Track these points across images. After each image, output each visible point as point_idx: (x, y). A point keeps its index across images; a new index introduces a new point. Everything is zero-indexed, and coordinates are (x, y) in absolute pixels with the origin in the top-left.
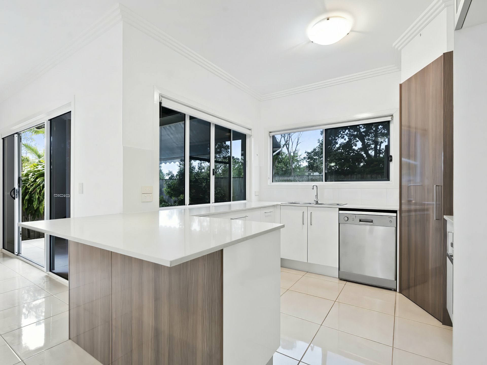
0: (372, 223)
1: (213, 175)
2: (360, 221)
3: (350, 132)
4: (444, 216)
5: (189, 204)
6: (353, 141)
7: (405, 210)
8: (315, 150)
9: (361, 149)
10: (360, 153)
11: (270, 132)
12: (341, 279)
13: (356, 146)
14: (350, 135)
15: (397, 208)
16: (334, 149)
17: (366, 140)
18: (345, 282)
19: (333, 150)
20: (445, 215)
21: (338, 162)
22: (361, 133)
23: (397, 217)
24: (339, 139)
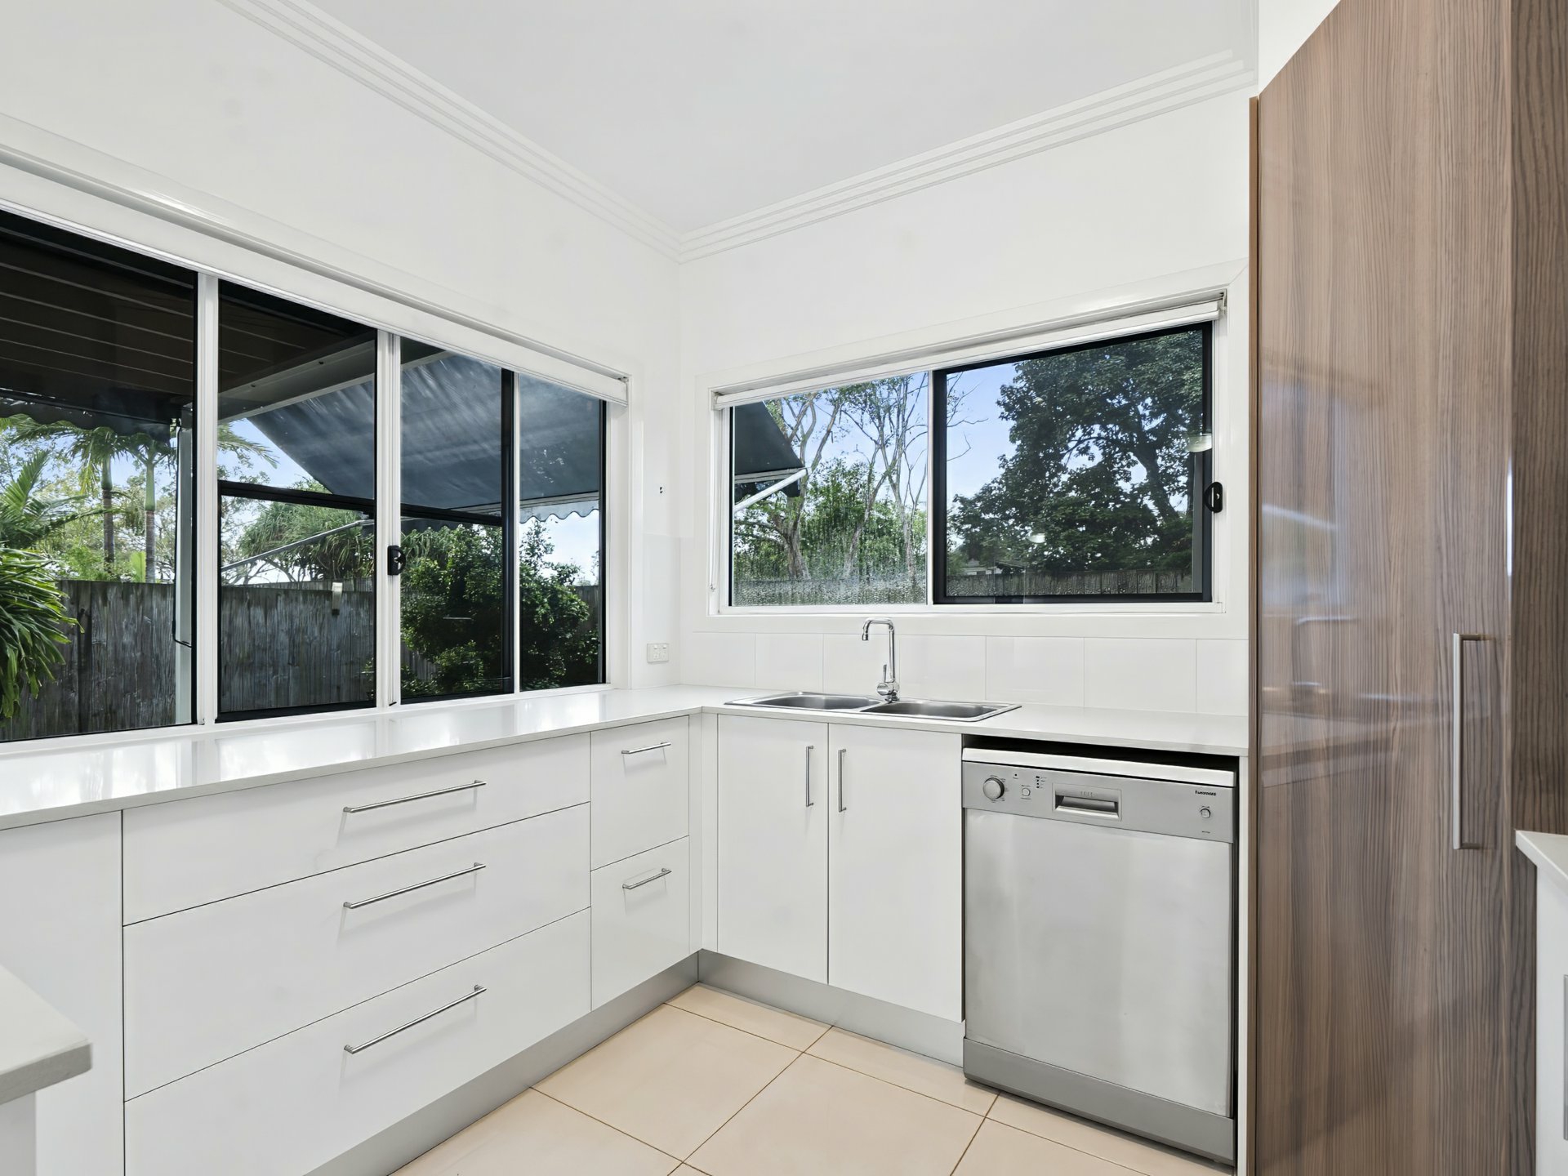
0: (1114, 816)
1: (392, 571)
2: (1060, 801)
3: (1108, 433)
4: (1519, 833)
5: (216, 716)
6: (1118, 464)
7: (1279, 756)
8: (987, 490)
9: (1142, 490)
10: (1139, 500)
11: (719, 394)
12: (974, 1081)
13: (1128, 479)
14: (1110, 443)
15: (1236, 742)
16: (1055, 491)
17: (1160, 458)
18: (990, 1097)
19: (1051, 491)
20: (1523, 828)
21: (1064, 531)
22: (1142, 435)
23: (1236, 789)
24: (1072, 456)
